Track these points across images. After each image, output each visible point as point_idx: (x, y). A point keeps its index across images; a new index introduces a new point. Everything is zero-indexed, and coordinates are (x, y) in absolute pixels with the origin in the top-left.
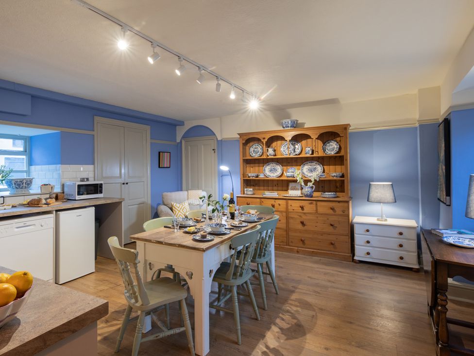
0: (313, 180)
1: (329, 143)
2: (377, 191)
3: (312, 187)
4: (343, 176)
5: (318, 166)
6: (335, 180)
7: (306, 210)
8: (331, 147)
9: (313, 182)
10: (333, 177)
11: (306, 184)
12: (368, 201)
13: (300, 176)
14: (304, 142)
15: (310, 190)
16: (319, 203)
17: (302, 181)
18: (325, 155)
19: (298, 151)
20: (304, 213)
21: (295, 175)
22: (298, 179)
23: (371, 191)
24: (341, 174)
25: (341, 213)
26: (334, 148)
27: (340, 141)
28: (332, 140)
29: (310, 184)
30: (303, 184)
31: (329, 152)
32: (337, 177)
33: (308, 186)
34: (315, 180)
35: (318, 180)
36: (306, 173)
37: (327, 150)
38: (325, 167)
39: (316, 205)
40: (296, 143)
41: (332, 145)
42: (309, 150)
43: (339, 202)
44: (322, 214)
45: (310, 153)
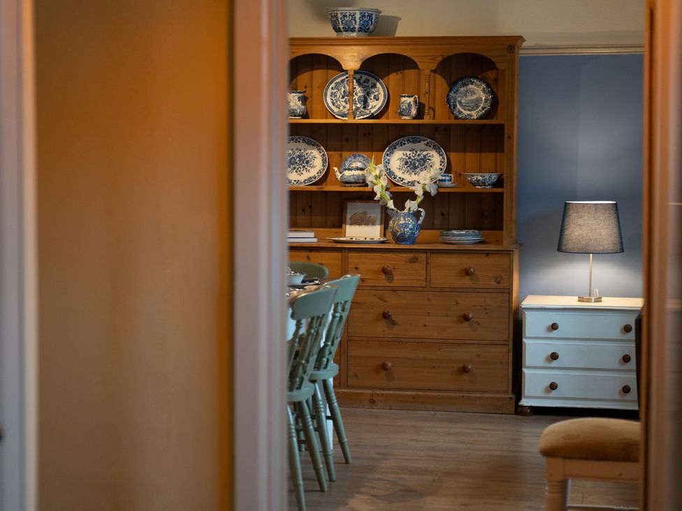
0: (419, 192)
1: (464, 85)
2: (580, 221)
3: (416, 215)
4: (499, 183)
5: (433, 153)
6: (479, 194)
7: (398, 280)
8: (470, 98)
9: (419, 200)
10: (474, 184)
11: (400, 205)
12: (559, 249)
13: (384, 182)
14: (393, 78)
15: (411, 222)
16: (435, 259)
17: (387, 195)
18: (453, 121)
19: (375, 105)
20: (394, 290)
21: (370, 179)
22: (377, 189)
23: (566, 223)
24: (494, 177)
25: (493, 284)
26: (479, 100)
27: (496, 80)
28: (475, 77)
29: (411, 205)
30: (391, 204)
31: (466, 113)
32: (484, 184)
33: (406, 211)
34: (426, 194)
35: (433, 192)
36: (399, 174)
37: (458, 106)
38: (453, 155)
39: (427, 263)
40: (372, 80)
41: (473, 93)
42: (409, 104)
43: (487, 253)
44: (441, 290)
45: (414, 112)
